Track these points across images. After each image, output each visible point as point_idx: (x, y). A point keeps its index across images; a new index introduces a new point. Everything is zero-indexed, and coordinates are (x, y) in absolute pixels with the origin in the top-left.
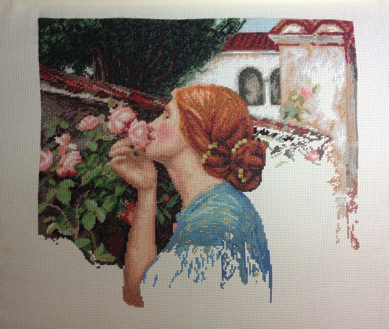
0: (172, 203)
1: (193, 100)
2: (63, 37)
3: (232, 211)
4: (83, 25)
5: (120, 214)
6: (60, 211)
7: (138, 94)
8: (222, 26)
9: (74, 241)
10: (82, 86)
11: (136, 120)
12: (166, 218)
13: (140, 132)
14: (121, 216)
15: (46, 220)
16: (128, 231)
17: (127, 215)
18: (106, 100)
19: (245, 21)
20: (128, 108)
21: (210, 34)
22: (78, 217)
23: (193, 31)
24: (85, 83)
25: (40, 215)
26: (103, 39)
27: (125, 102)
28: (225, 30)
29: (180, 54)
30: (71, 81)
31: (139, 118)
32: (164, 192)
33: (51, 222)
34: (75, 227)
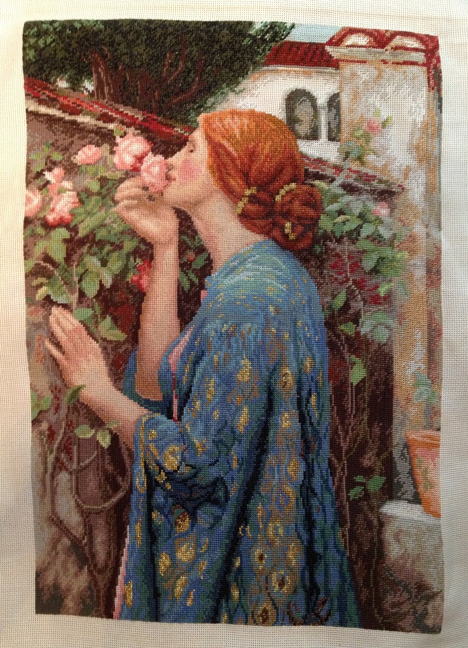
0: (199, 262)
1: (225, 128)
2: (54, 40)
3: (278, 277)
4: (78, 26)
5: (130, 277)
6: (52, 271)
7: (154, 120)
8: (263, 30)
9: (72, 311)
10: (79, 105)
11: (150, 154)
12: (192, 284)
13: (156, 169)
14: (132, 280)
15: (35, 282)
16: (142, 300)
17: (140, 278)
18: (111, 126)
19: (293, 26)
20: (140, 138)
21: (247, 41)
22: (76, 279)
23: (225, 36)
24: (83, 102)
25: (27, 276)
26: (105, 44)
27: (136, 129)
28: (267, 37)
29: (207, 67)
30: (65, 98)
31: (155, 151)
32: (188, 248)
33: (41, 285)
34: (72, 293)
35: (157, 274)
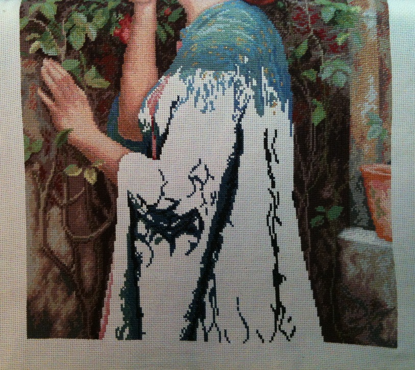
0: (175, 16)
5: (113, 31)
6: (44, 27)
9: (60, 62)
12: (169, 36)
14: (115, 34)
15: (28, 38)
16: (124, 52)
17: (122, 31)
22: (64, 33)
25: (21, 32)
32: (165, 4)
33: (34, 40)
34: (61, 45)
35: (137, 27)
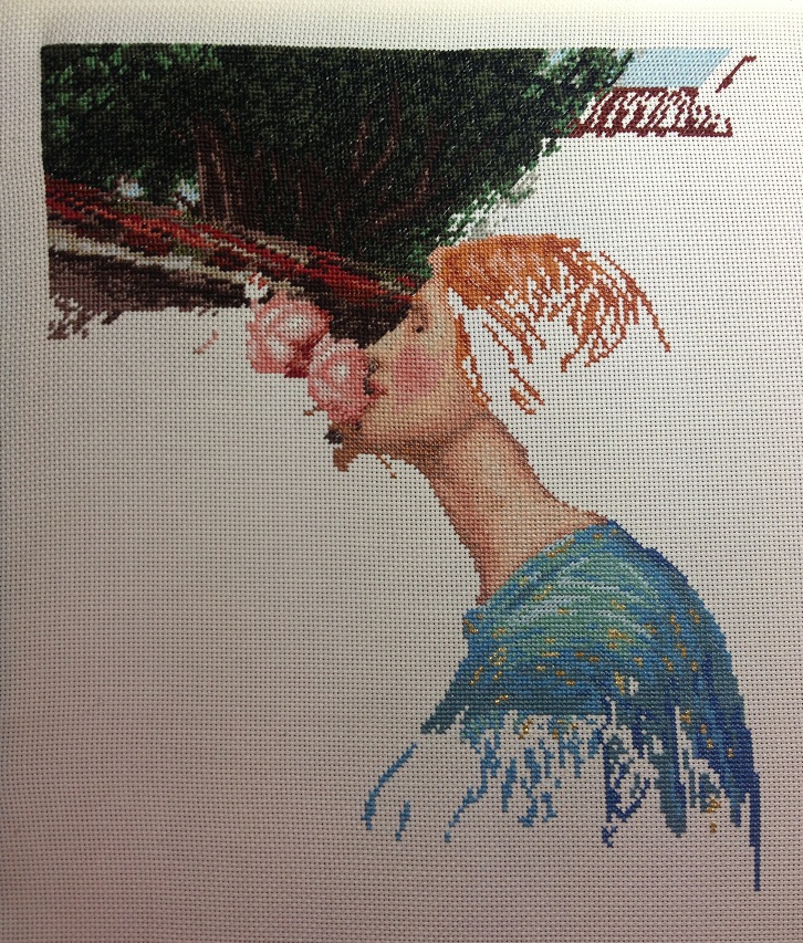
2: (112, 93)
3: (633, 609)
4: (167, 62)
7: (334, 264)
8: (566, 68)
10: (166, 235)
11: (327, 337)
13: (342, 372)
18: (238, 277)
19: (629, 57)
20: (304, 303)
21: (533, 91)
23: (485, 84)
24: (176, 226)
26: (225, 103)
27: (294, 284)
28: (577, 80)
29: (448, 147)
30: (135, 219)
31: (337, 332)
